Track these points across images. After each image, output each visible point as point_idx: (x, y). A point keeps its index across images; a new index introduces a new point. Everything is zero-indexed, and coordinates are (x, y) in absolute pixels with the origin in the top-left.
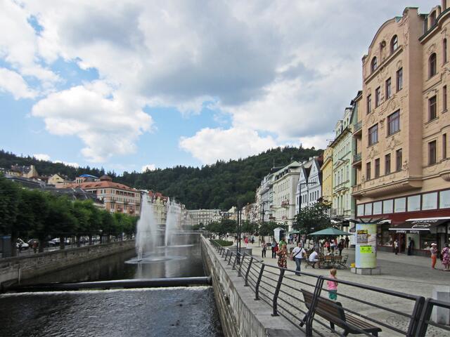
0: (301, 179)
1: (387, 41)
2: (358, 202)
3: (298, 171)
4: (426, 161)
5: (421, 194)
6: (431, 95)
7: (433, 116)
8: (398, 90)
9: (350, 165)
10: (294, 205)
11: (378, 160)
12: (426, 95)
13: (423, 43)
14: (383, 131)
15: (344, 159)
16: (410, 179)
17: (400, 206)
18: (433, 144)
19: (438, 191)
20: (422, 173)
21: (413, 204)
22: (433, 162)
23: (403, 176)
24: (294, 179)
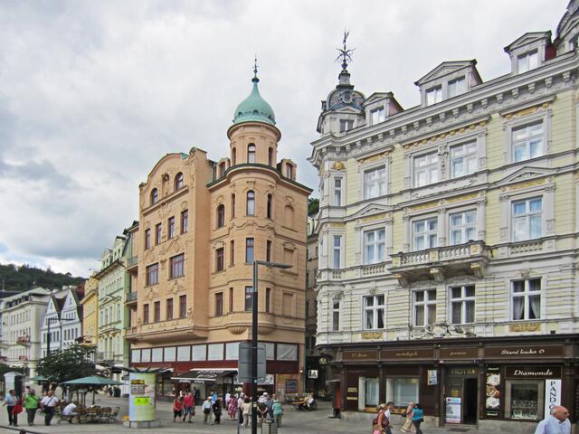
0: (49, 311)
1: (170, 175)
2: (133, 346)
3: (44, 300)
4: (213, 311)
5: (207, 344)
6: (219, 246)
7: (220, 268)
8: (182, 232)
9: (122, 303)
10: (38, 343)
11: (157, 303)
12: (213, 245)
13: (211, 191)
14: (163, 273)
15: (115, 295)
16: (195, 328)
17: (184, 354)
18: (219, 295)
19: (225, 343)
20: (208, 323)
21: (199, 354)
22: (219, 313)
23: (186, 324)
24: (37, 309)
